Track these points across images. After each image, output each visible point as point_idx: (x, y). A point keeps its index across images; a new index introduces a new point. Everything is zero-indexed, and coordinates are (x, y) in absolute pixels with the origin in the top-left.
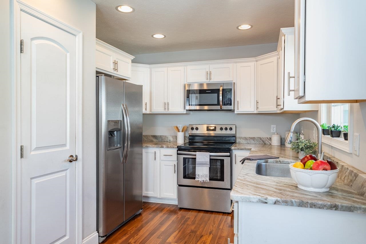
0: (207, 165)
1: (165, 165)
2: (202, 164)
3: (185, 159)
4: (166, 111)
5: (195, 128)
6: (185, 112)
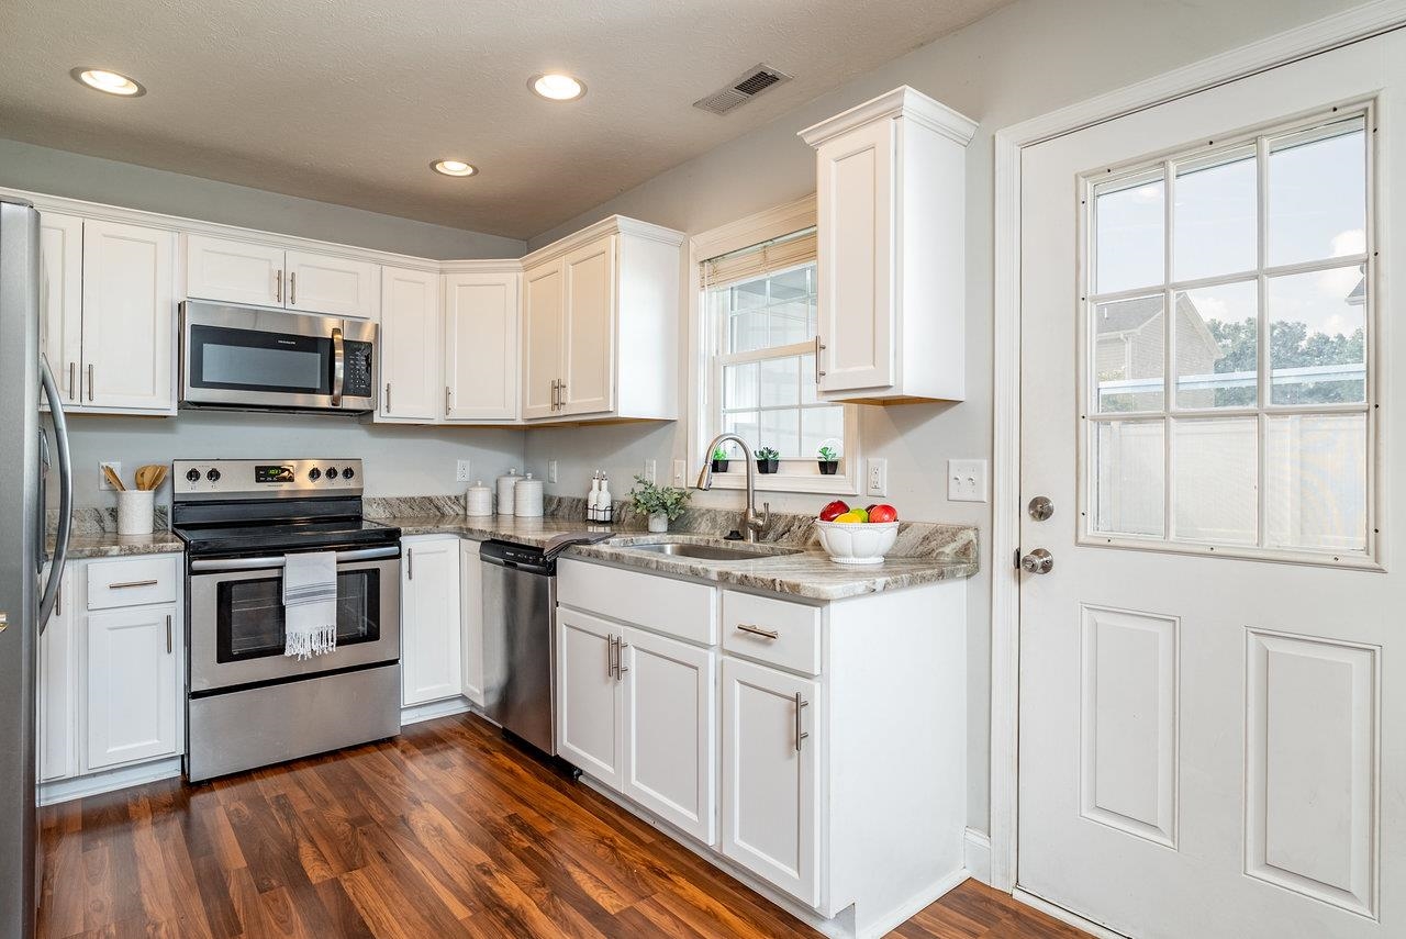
0: (329, 596)
1: (110, 629)
2: (310, 594)
3: (224, 590)
4: (76, 401)
5: (204, 471)
6: (174, 412)
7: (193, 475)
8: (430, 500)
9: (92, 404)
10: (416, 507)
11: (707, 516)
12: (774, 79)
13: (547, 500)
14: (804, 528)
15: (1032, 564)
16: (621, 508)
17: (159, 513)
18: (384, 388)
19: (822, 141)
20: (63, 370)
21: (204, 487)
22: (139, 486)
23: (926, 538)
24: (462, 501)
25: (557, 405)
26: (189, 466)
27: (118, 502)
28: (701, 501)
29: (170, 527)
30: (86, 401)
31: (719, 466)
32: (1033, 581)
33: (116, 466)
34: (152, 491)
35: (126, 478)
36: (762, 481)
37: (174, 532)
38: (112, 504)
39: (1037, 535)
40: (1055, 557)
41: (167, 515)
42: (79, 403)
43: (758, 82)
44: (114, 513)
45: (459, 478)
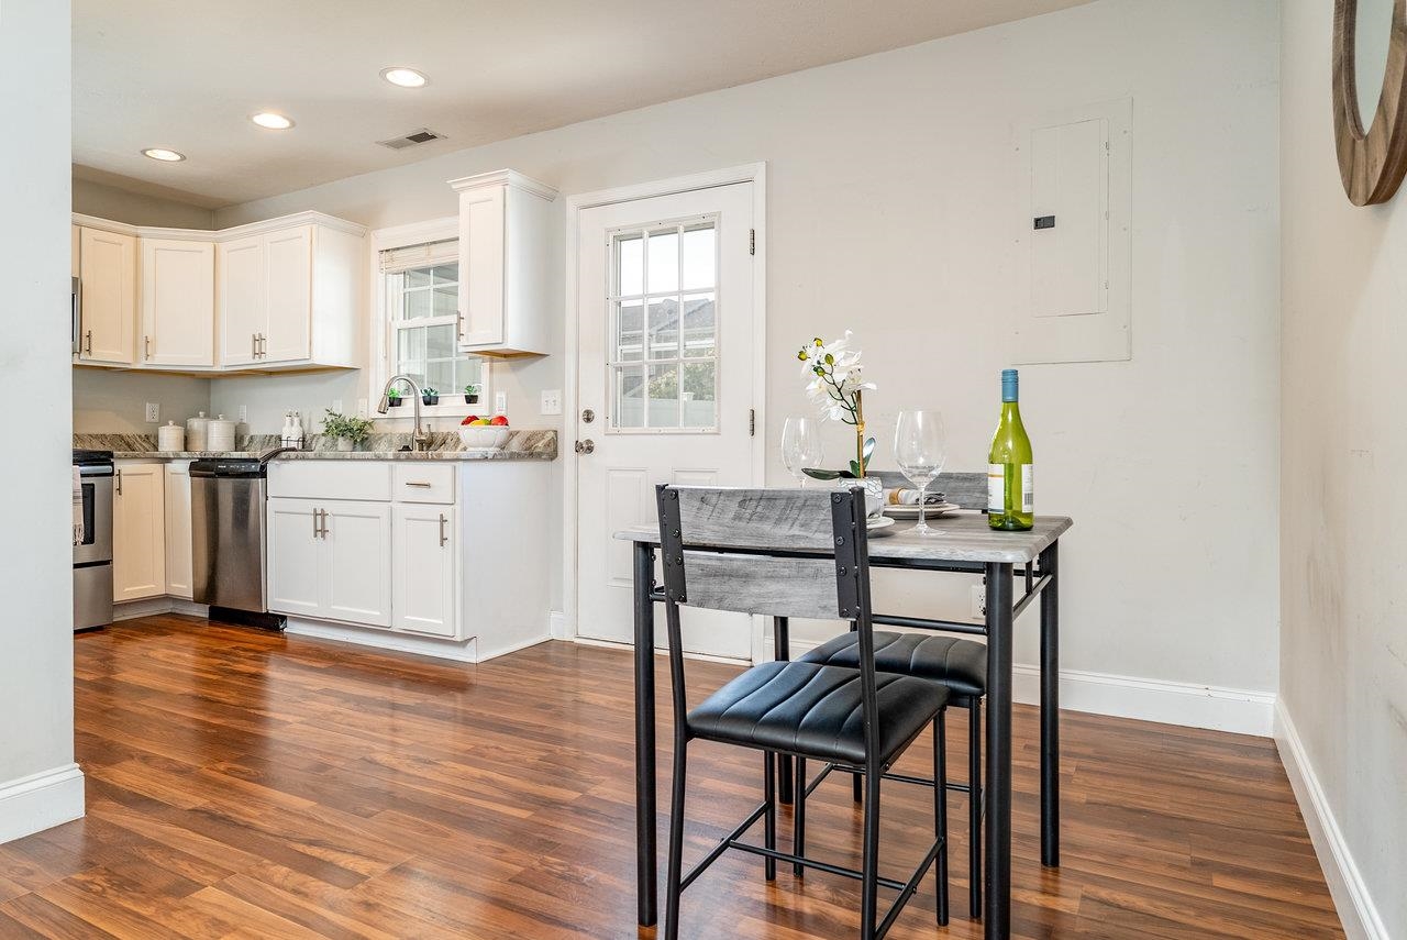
11: (385, 439)
12: (433, 137)
13: (238, 437)
14: (454, 440)
15: (585, 448)
16: (312, 439)
19: (463, 189)
23: (528, 439)
24: (152, 440)
25: (257, 354)
28: (382, 428)
31: (395, 402)
32: (584, 458)
36: (427, 411)
39: (587, 432)
40: (596, 445)
43: (423, 137)
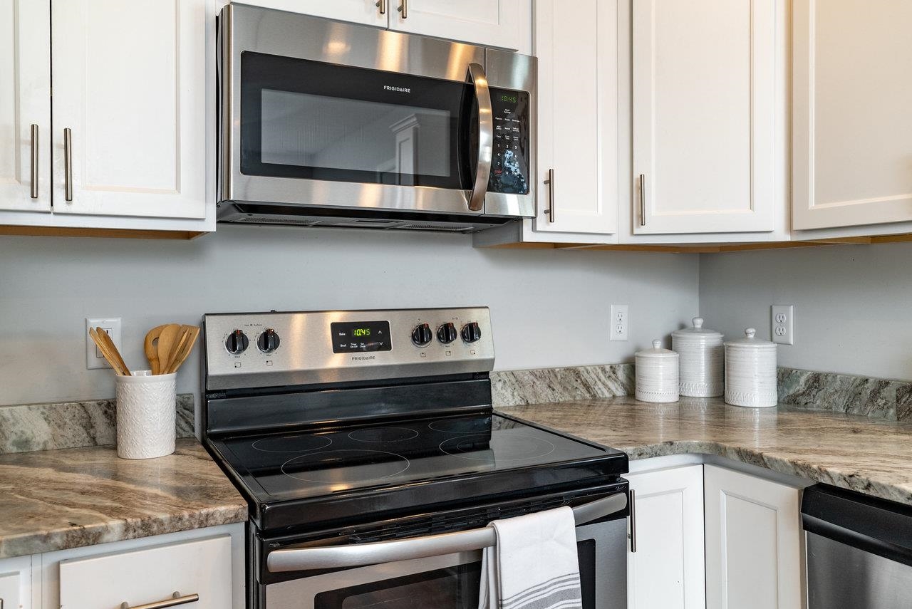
4: (43, 204)
5: (253, 336)
6: (210, 225)
7: (236, 342)
8: (575, 372)
9: (74, 208)
10: (557, 387)
13: (784, 377)
17: (183, 408)
18: (542, 177)
20: (18, 141)
21: (253, 363)
22: (152, 364)
24: (620, 374)
26: (230, 326)
27: (116, 391)
29: (197, 433)
30: (60, 205)
33: (114, 325)
34: (173, 375)
35: (128, 349)
37: (204, 444)
38: (106, 395)
41: (193, 412)
42: (48, 208)
44: (111, 409)
45: (613, 335)
